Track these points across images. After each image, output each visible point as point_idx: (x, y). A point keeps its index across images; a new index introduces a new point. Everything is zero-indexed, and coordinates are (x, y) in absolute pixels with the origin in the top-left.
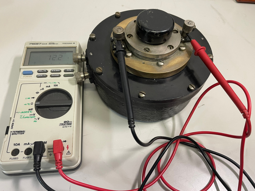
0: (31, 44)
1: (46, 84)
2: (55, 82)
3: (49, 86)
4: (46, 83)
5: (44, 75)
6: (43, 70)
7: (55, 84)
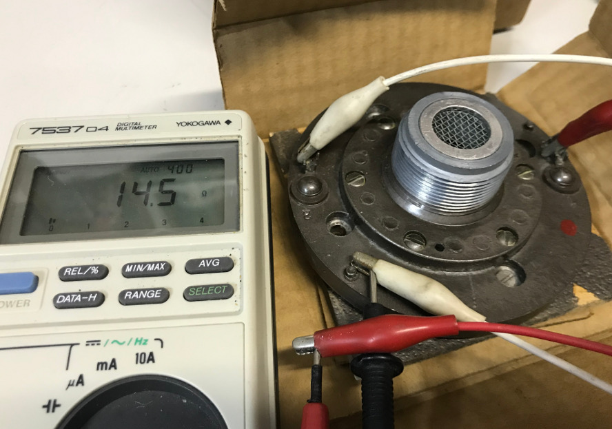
0: (41, 131)
1: (96, 346)
2: (139, 335)
3: (113, 364)
4: (98, 342)
5: (88, 294)
6: (84, 268)
7: (140, 349)
